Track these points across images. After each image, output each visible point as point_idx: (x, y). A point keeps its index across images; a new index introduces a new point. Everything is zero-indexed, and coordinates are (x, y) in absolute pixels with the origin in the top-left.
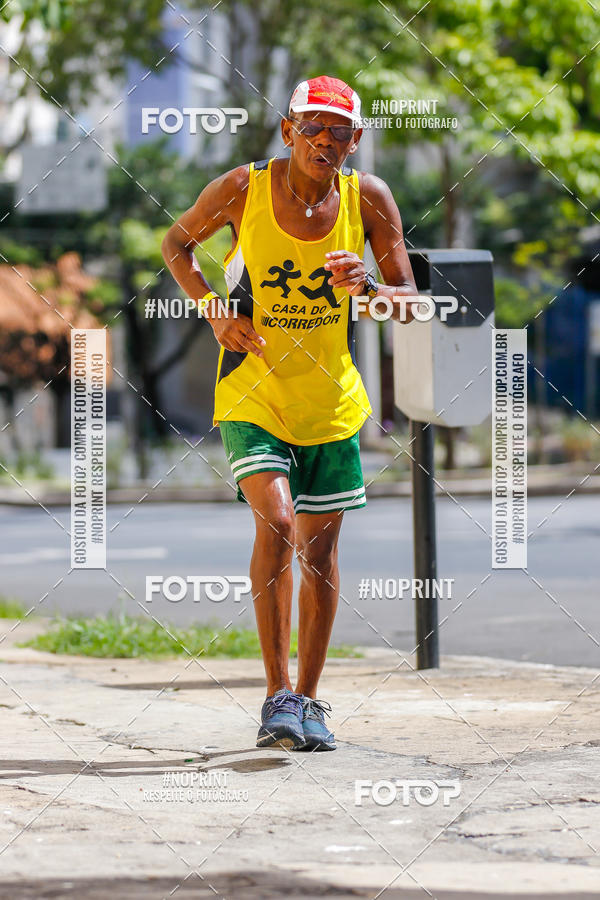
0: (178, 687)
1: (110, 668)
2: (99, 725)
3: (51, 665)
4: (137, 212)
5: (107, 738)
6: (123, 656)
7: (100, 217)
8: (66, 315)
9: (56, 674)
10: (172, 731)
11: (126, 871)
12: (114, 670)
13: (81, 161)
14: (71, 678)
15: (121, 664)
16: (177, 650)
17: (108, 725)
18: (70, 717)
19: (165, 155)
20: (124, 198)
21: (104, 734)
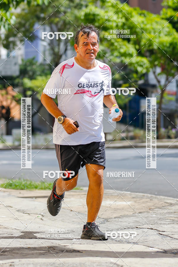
0: (36, 197)
1: (19, 192)
2: (16, 207)
3: (4, 192)
4: (27, 76)
5: (18, 211)
6: (22, 189)
7: (18, 77)
8: (9, 101)
9: (6, 194)
10: (34, 209)
11: (22, 246)
12: (20, 193)
13: (13, 63)
14: (9, 195)
15: (22, 191)
16: (36, 188)
17: (18, 207)
18: (9, 205)
19: (34, 62)
20: (24, 72)
21: (18, 209)
